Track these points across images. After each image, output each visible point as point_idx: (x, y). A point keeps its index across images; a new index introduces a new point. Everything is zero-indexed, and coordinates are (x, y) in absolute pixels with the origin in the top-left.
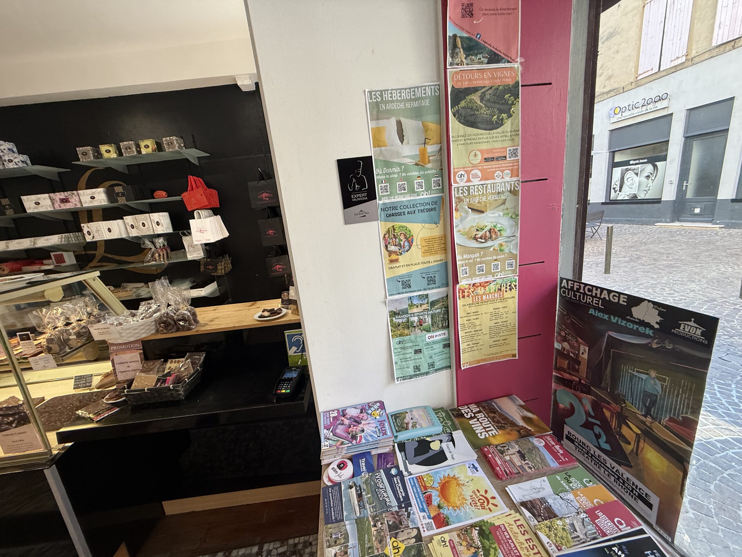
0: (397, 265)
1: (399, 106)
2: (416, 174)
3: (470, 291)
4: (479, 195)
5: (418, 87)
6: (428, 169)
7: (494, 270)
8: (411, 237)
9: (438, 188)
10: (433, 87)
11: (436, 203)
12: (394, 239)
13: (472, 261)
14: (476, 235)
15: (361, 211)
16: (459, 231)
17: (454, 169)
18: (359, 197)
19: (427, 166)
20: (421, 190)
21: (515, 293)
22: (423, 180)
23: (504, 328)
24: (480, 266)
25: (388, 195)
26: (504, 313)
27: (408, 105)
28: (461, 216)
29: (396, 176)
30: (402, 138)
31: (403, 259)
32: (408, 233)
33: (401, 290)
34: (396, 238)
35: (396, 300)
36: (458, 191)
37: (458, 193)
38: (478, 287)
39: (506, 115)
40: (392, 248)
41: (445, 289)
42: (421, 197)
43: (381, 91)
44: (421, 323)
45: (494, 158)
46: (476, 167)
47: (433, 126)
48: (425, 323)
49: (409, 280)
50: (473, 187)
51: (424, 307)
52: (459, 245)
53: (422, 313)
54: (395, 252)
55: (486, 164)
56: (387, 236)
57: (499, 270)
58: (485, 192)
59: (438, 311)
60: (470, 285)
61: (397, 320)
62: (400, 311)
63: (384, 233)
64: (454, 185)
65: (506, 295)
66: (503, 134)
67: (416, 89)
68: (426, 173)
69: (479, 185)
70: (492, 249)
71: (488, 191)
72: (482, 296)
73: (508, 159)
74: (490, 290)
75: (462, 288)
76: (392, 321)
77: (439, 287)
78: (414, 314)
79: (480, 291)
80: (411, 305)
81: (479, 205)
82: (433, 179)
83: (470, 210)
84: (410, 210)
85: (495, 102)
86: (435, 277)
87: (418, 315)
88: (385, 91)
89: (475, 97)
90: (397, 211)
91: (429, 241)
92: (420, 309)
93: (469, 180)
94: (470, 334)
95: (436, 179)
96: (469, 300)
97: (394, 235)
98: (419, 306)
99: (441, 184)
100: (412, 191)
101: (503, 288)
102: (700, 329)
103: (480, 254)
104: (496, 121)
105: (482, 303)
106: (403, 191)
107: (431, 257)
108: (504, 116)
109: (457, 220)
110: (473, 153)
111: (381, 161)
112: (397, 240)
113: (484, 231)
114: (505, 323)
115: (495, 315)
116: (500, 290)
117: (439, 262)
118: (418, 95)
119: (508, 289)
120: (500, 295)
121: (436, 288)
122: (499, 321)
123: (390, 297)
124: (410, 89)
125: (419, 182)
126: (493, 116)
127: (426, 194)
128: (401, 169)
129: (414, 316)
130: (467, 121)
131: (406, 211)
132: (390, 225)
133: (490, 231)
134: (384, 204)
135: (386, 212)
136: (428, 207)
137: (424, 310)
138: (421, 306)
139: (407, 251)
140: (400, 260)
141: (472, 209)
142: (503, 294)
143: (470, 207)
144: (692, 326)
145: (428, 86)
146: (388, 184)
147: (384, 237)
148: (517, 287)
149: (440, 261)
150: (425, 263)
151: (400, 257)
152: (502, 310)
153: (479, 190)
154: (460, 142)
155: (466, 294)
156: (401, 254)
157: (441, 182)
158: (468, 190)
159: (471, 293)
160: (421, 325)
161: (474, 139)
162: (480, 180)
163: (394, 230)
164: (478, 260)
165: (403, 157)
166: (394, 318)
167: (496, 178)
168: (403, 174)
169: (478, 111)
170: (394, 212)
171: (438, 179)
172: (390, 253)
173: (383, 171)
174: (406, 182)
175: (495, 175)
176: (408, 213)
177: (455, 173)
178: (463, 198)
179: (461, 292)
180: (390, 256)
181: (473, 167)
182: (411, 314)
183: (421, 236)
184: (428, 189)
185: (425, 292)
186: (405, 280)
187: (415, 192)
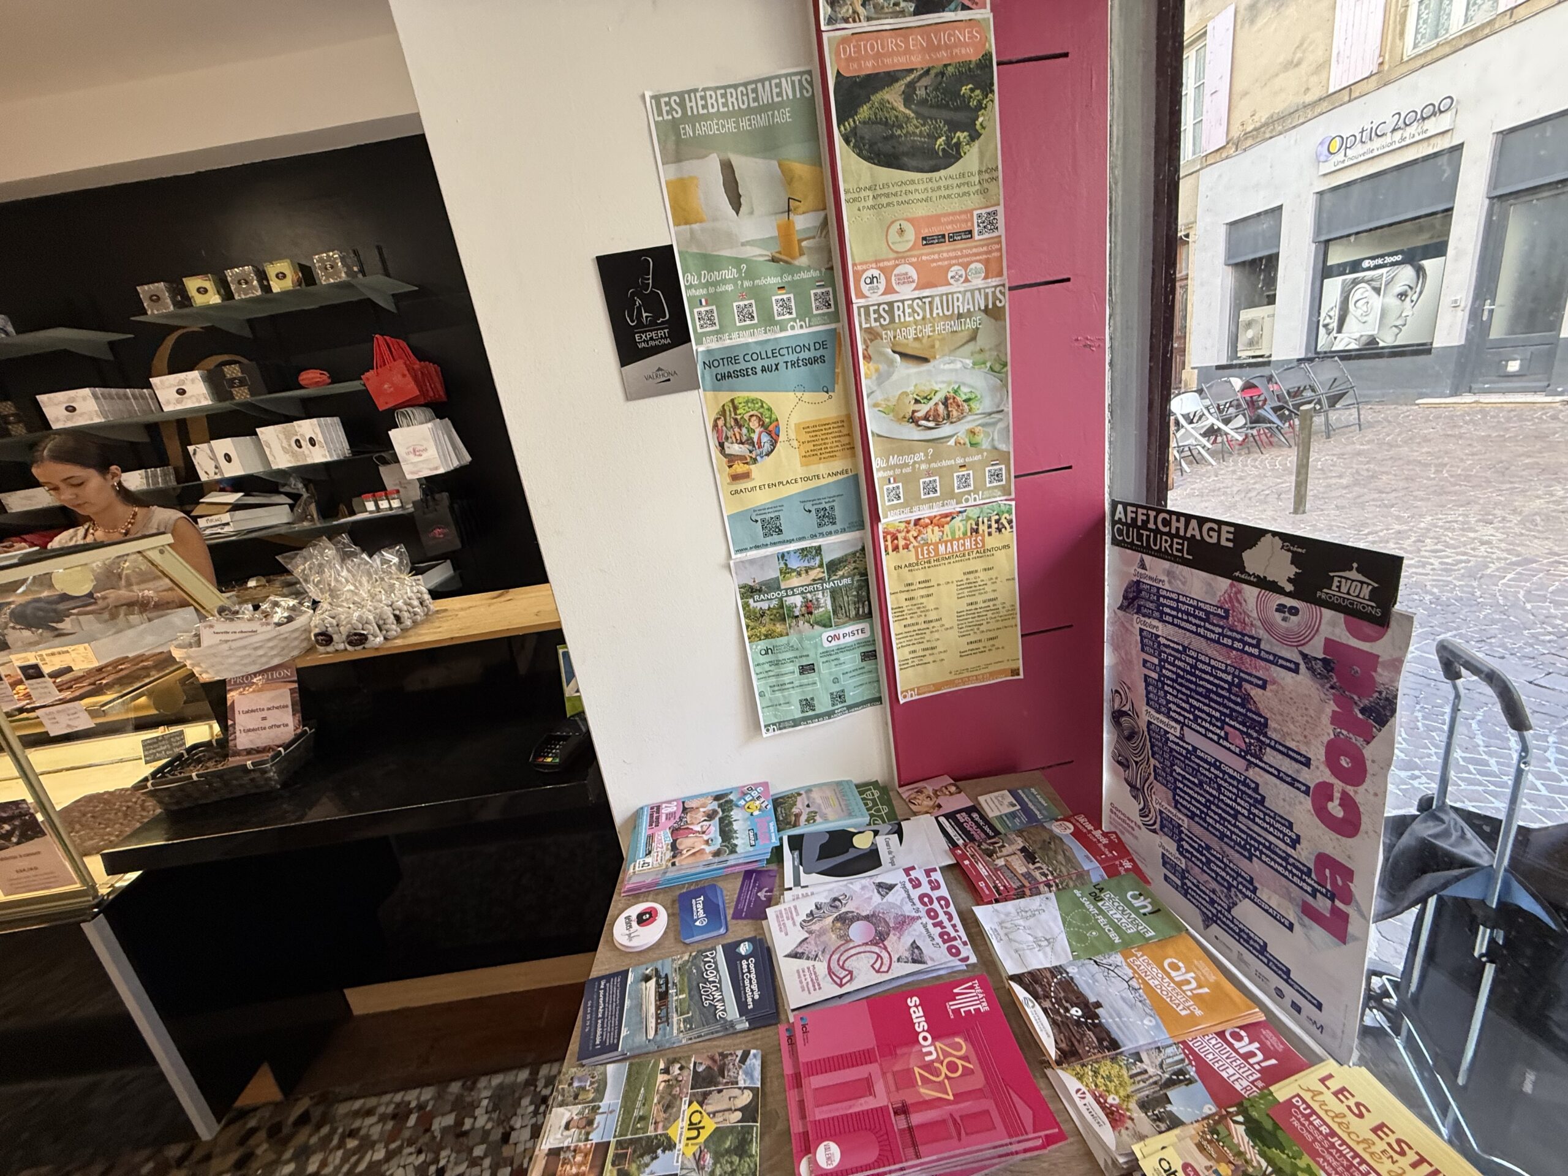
0: (749, 485)
1: (723, 126)
2: (774, 280)
3: (910, 535)
4: (916, 322)
5: (762, 81)
6: (800, 269)
7: (959, 488)
8: (775, 424)
9: (826, 311)
10: (796, 78)
11: (823, 345)
12: (737, 430)
13: (909, 470)
14: (914, 412)
15: (659, 369)
16: (876, 405)
17: (854, 265)
18: (651, 339)
19: (797, 263)
20: (788, 316)
21: (1010, 536)
22: (792, 296)
23: (989, 614)
24: (927, 480)
25: (716, 332)
26: (989, 583)
27: (744, 124)
28: (877, 370)
29: (729, 287)
30: (736, 202)
31: (760, 472)
32: (767, 414)
33: (763, 540)
34: (740, 427)
35: (752, 562)
36: (867, 314)
37: (867, 320)
38: (926, 526)
39: (966, 134)
40: (735, 449)
41: (856, 534)
42: (790, 333)
43: (681, 95)
44: (809, 608)
45: (943, 236)
46: (904, 258)
47: (802, 169)
48: (818, 607)
49: (778, 518)
50: (900, 304)
51: (814, 574)
52: (879, 436)
53: (811, 588)
54: (742, 458)
55: (928, 249)
56: (721, 423)
57: (972, 488)
58: (928, 316)
59: (844, 581)
60: (908, 522)
61: (758, 604)
62: (762, 584)
63: (714, 416)
64: (857, 302)
65: (991, 542)
66: (962, 181)
67: (760, 85)
68: (796, 278)
69: (913, 300)
70: (952, 442)
71: (935, 312)
72: (936, 545)
73: (976, 237)
74: (953, 533)
75: (892, 530)
76: (746, 606)
77: (843, 531)
78: (792, 589)
79: (932, 535)
80: (786, 572)
81: (917, 345)
82: (812, 292)
83: (897, 357)
84: (766, 363)
85: (939, 106)
86: (832, 508)
87: (802, 592)
88: (689, 92)
89: (893, 96)
90: (738, 367)
91: (812, 430)
92: (805, 580)
93: (889, 290)
94: (916, 628)
95: (819, 291)
96: (910, 556)
97: (736, 420)
98: (803, 572)
99: (832, 302)
100: (768, 321)
101: (981, 528)
102: (1369, 584)
103: (926, 455)
104: (944, 149)
105: (938, 560)
106: (748, 322)
107: (821, 465)
108: (962, 136)
109: (869, 382)
110: (896, 226)
111: (694, 255)
112: (744, 431)
113: (932, 403)
114: (991, 603)
115: (969, 586)
116: (977, 531)
117: (840, 477)
118: (765, 98)
119: (993, 530)
120: (977, 543)
121: (836, 532)
122: (979, 598)
123: (739, 555)
124: (745, 85)
125: (783, 300)
126: (936, 139)
127: (801, 327)
128: (739, 271)
129: (794, 594)
130: (878, 155)
131: (758, 365)
132: (725, 397)
133: (945, 402)
134: (709, 352)
135: (715, 371)
136: (806, 355)
137: (814, 580)
138: (807, 572)
139: (768, 455)
140: (753, 475)
141: (903, 355)
142: (983, 541)
143: (897, 349)
144: (1353, 581)
145: (786, 76)
146: (714, 307)
147: (715, 426)
148: (1014, 524)
149: (842, 473)
150: (808, 478)
151: (753, 467)
152: (982, 575)
153: (914, 311)
154: (863, 203)
155: (901, 543)
156: (755, 461)
157: (831, 296)
158: (890, 312)
159: (912, 540)
160: (811, 613)
161: (895, 195)
162: (915, 289)
163: (735, 408)
164: (923, 467)
165: (743, 244)
166: (751, 601)
167: (952, 281)
168: (747, 284)
169: (901, 127)
170: (732, 368)
171: (823, 290)
172: (731, 459)
173: (699, 278)
174: (753, 301)
175: (950, 274)
176: (763, 370)
177: (858, 275)
178: (880, 330)
179: (889, 538)
180: (730, 467)
181: (896, 259)
182: (786, 590)
183: (795, 419)
184: (804, 313)
185: (815, 543)
186: (768, 517)
187: (776, 323)
